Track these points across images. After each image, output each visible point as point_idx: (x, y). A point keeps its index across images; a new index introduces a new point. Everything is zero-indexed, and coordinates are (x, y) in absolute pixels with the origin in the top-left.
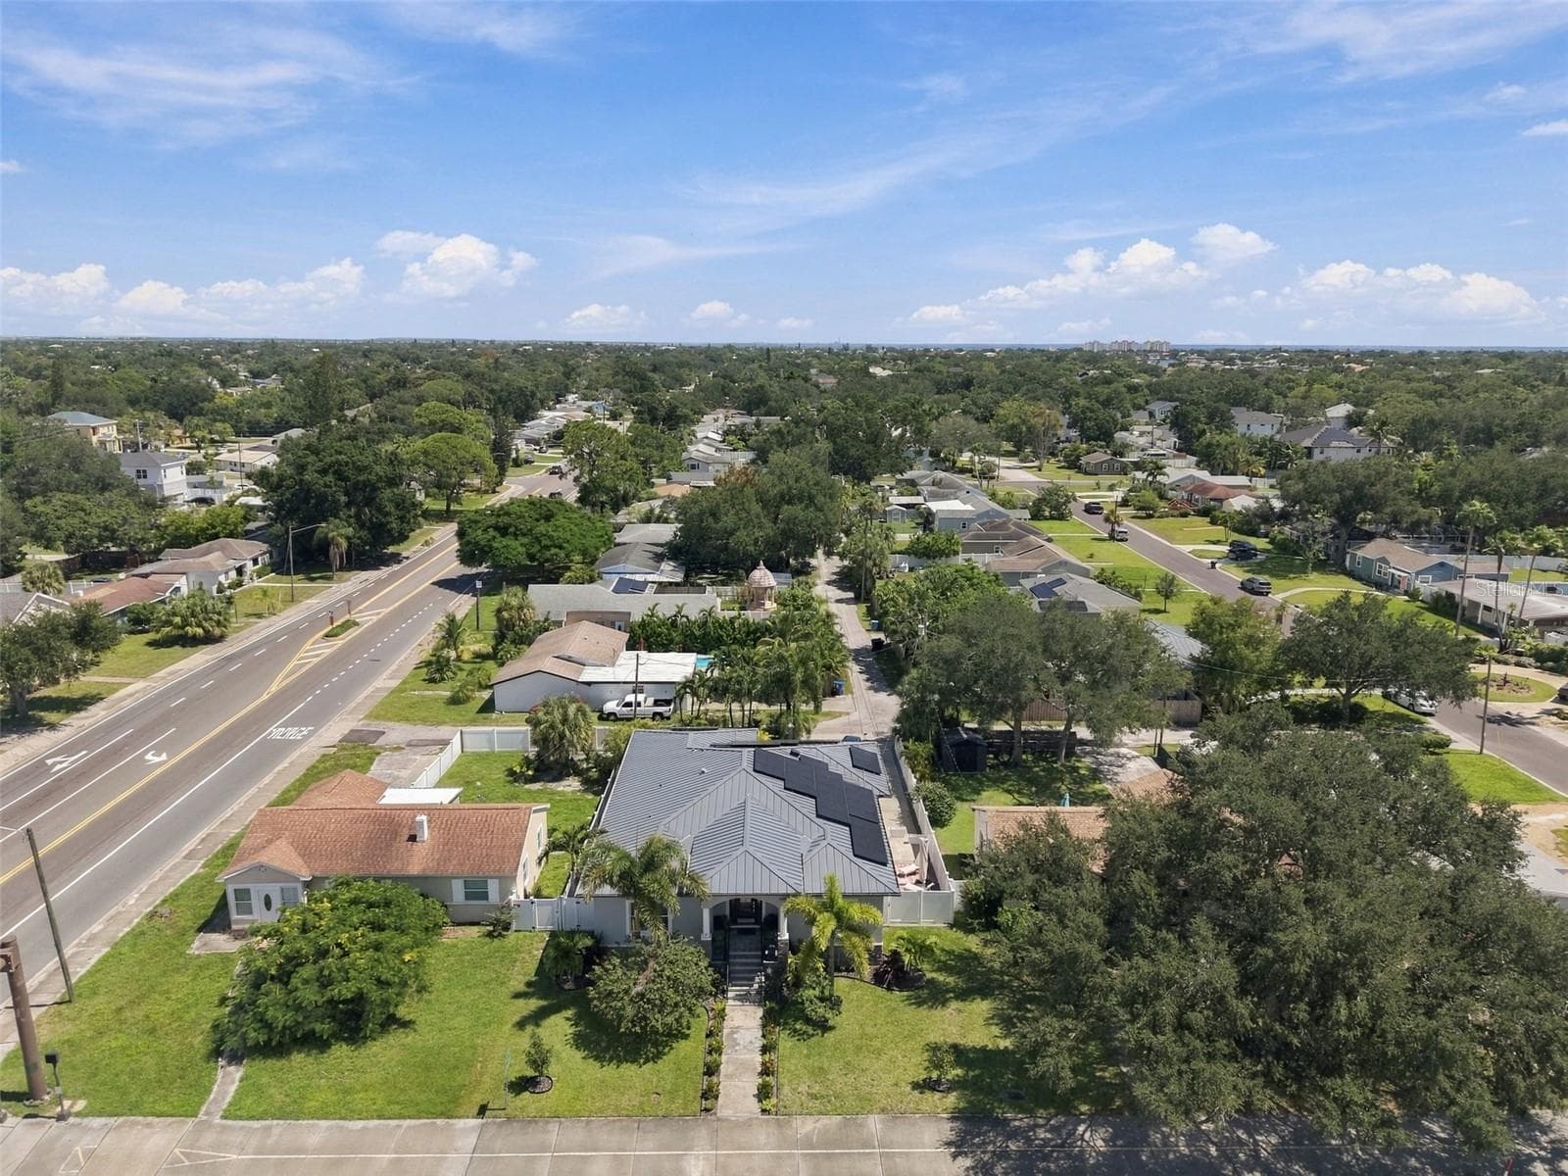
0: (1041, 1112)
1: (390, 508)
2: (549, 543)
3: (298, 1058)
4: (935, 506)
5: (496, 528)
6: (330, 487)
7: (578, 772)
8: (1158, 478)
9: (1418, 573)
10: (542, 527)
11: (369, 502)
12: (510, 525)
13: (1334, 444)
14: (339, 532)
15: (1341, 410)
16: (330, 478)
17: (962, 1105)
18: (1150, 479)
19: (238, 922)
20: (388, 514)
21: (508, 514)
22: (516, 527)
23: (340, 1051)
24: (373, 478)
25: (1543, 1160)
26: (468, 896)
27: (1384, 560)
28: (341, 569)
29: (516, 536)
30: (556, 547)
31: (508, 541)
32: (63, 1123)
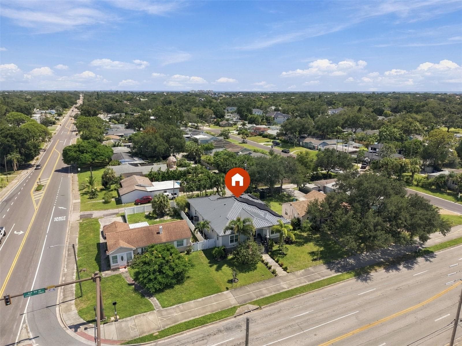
0: (339, 259)
1: (32, 148)
2: (99, 154)
3: (167, 291)
4: (197, 137)
5: (79, 151)
6: (9, 142)
7: (168, 215)
8: (245, 127)
9: (319, 145)
10: (95, 150)
11: (23, 146)
12: (84, 150)
13: (279, 116)
14: (15, 156)
15: (273, 108)
16: (9, 139)
17: (324, 262)
18: (243, 127)
19: (113, 266)
20: (31, 150)
21: (83, 146)
22: (86, 150)
23: (177, 287)
24: (24, 138)
25: (420, 246)
26: (178, 245)
27: (311, 143)
28: (18, 170)
29: (86, 153)
30: (101, 155)
31: (85, 155)
32: (117, 322)
